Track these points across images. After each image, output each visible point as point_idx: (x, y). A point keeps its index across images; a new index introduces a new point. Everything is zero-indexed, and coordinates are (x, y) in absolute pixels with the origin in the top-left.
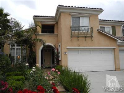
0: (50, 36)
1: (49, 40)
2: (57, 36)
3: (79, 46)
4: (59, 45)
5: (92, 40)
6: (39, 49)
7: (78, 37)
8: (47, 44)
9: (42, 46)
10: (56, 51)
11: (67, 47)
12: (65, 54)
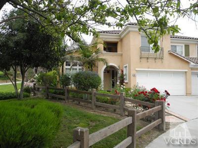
0: (113, 56)
1: (112, 60)
2: (122, 55)
3: (149, 68)
4: (125, 66)
5: (162, 62)
6: (101, 70)
7: (148, 58)
8: (111, 64)
9: (105, 66)
10: (120, 72)
11: (136, 69)
12: (134, 76)
